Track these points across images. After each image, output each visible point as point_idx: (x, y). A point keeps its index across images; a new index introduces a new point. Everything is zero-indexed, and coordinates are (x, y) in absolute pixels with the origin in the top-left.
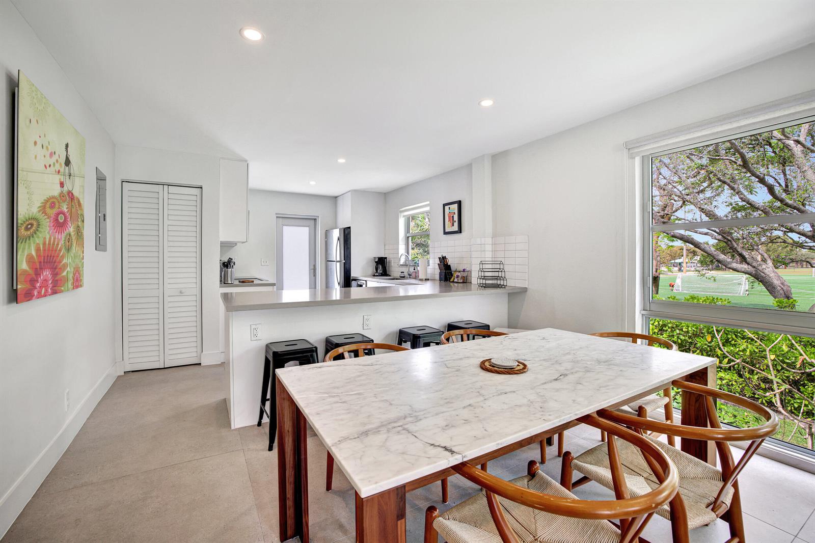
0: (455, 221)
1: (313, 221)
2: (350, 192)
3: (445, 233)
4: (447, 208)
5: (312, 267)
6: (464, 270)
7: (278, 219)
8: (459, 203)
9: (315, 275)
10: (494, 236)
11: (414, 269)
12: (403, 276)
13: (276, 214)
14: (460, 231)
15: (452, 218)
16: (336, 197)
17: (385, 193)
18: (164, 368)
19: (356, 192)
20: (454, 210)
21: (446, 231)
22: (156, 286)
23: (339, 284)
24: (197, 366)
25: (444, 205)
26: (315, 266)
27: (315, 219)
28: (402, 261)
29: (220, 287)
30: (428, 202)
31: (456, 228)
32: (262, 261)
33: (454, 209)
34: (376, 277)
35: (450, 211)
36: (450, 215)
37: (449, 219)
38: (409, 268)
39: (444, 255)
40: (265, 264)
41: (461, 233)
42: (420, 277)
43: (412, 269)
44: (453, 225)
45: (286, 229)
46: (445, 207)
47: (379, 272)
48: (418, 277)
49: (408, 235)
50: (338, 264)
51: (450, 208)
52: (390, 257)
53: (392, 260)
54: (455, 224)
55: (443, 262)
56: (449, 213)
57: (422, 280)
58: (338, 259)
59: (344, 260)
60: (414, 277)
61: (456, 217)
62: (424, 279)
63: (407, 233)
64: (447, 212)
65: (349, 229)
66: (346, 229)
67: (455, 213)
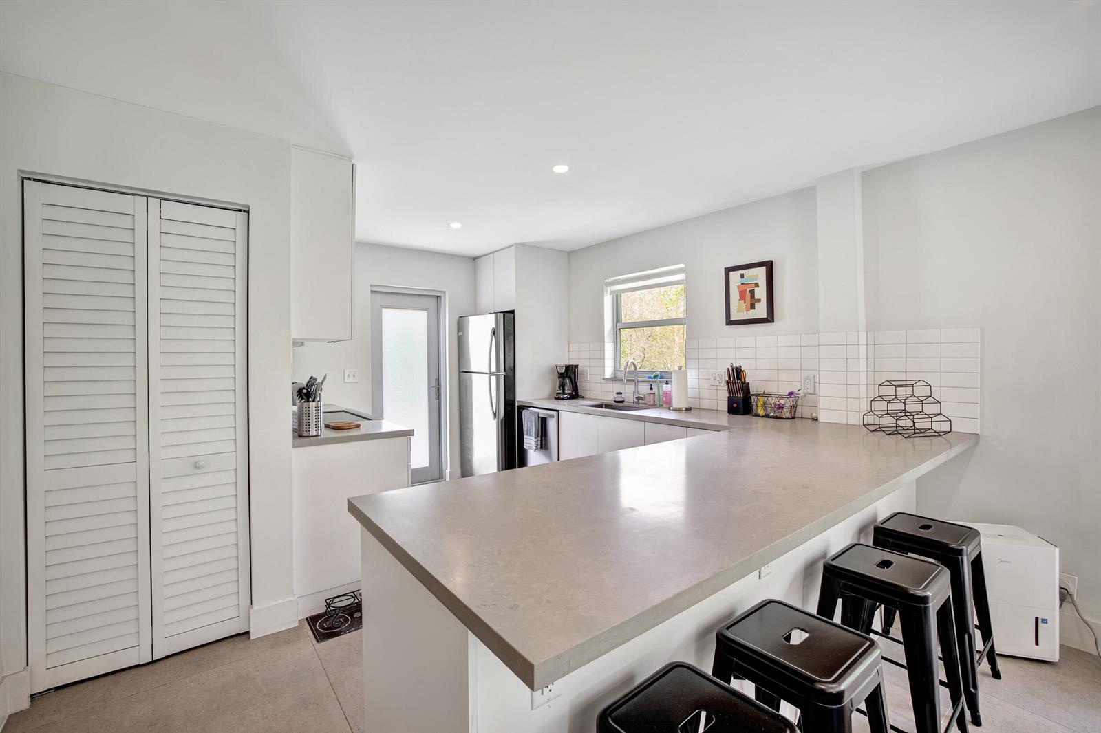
0: (759, 301)
1: (434, 301)
3: (730, 322)
4: (735, 276)
5: (433, 383)
6: (791, 394)
7: (375, 295)
8: (769, 266)
9: (438, 397)
10: (871, 328)
11: (651, 389)
12: (621, 400)
13: (371, 286)
14: (770, 318)
15: (748, 295)
16: (475, 258)
17: (568, 253)
18: (153, 662)
19: (525, 249)
20: (756, 279)
21: (733, 318)
22: (129, 456)
23: (495, 414)
24: (240, 644)
25: (728, 270)
26: (438, 381)
27: (438, 297)
28: (608, 373)
29: (294, 447)
30: (682, 266)
31: (761, 311)
32: (347, 373)
33: (757, 277)
34: (562, 402)
35: (743, 281)
36: (743, 288)
37: (742, 297)
38: (636, 386)
39: (736, 365)
40: (351, 379)
41: (773, 322)
42: (675, 405)
43: (644, 389)
44: (753, 307)
45: (388, 314)
46: (732, 274)
47: (566, 392)
48: (667, 403)
49: (619, 326)
50: (494, 379)
51: (742, 276)
52: (583, 364)
53: (586, 371)
54: (757, 304)
55: (738, 379)
56: (742, 284)
57: (679, 410)
58: (494, 369)
59: (505, 371)
60: (652, 403)
61: (761, 293)
62: (684, 409)
63: (617, 322)
64: (737, 284)
65: (512, 315)
66: (506, 314)
67: (757, 285)
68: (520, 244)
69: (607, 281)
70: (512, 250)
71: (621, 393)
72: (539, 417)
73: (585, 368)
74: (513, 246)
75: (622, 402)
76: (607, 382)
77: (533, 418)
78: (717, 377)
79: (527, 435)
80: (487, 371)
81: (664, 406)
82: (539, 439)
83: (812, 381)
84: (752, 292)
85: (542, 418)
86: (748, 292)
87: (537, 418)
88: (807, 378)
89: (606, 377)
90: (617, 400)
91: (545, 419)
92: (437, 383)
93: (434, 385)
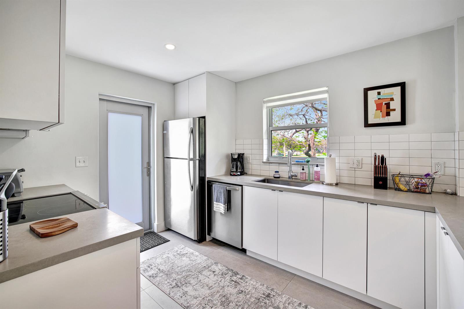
0: (394, 110)
1: (146, 110)
2: (205, 75)
3: (367, 125)
4: (372, 94)
5: (146, 165)
6: (427, 175)
7: (102, 102)
8: (402, 85)
9: (149, 175)
11: (303, 169)
12: (278, 176)
13: (99, 95)
14: (403, 122)
15: (384, 107)
16: (174, 84)
17: (235, 83)
19: (211, 74)
20: (390, 96)
21: (370, 122)
23: (192, 187)
25: (367, 90)
26: (149, 164)
27: (149, 108)
28: (265, 158)
30: (325, 89)
31: (396, 117)
33: (392, 94)
34: (238, 178)
35: (379, 97)
36: (380, 101)
37: (379, 107)
38: (290, 167)
39: (380, 154)
40: (82, 164)
41: (405, 124)
42: (327, 181)
43: (297, 170)
44: (388, 114)
45: (112, 117)
46: (370, 93)
47: (239, 170)
48: (318, 179)
49: (271, 129)
50: (191, 163)
51: (379, 93)
52: (247, 153)
53: (249, 157)
54: (392, 113)
55: (382, 164)
56: (379, 99)
57: (331, 185)
58: (192, 157)
59: (199, 158)
60: (304, 179)
61: (396, 105)
62: (334, 184)
63: (270, 126)
64: (375, 99)
65: (204, 119)
66: (200, 119)
67: (392, 99)
68: (209, 73)
69: (265, 100)
70: (204, 77)
71: (278, 172)
72: (226, 190)
73: (248, 155)
74: (205, 73)
75: (279, 178)
76: (265, 164)
77: (222, 191)
78: (356, 162)
79: (217, 202)
80: (187, 157)
81: (315, 181)
82: (226, 205)
83: (443, 167)
84: (388, 105)
85: (228, 190)
86: (384, 104)
87: (225, 190)
88: (437, 164)
89: (264, 161)
90: (276, 176)
91: (230, 191)
92: (148, 166)
93: (146, 167)
